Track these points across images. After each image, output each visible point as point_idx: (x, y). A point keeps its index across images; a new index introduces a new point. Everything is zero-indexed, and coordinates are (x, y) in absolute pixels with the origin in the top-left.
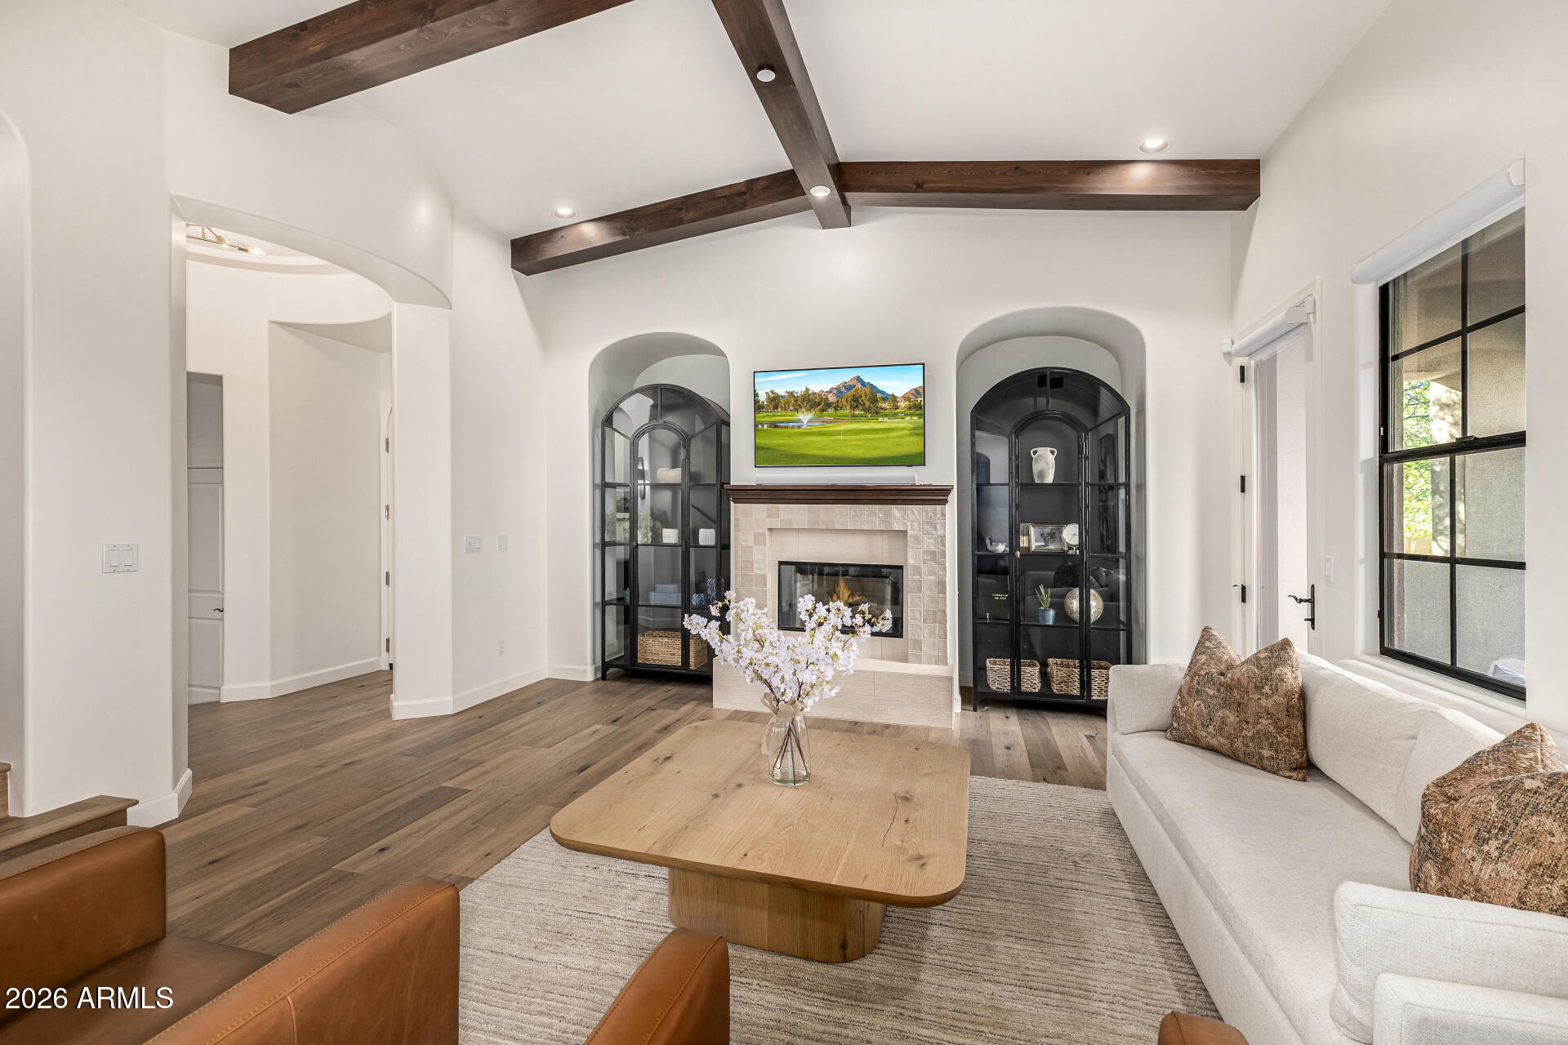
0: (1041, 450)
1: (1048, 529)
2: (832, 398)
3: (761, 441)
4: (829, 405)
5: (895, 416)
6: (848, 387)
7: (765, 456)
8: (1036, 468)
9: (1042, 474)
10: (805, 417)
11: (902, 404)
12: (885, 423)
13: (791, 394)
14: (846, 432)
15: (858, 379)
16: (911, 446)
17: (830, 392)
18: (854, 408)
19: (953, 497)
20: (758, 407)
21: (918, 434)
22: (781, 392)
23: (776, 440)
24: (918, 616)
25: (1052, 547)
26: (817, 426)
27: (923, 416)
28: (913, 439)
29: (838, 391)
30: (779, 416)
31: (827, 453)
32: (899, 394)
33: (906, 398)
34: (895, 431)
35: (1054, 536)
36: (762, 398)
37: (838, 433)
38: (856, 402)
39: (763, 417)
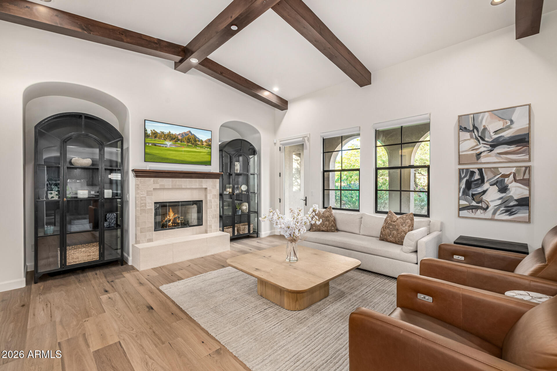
2: (180, 137)
3: (148, 151)
4: (178, 140)
5: (202, 147)
6: (186, 134)
7: (148, 157)
10: (168, 143)
11: (205, 144)
12: (198, 149)
13: (163, 133)
14: (185, 151)
15: (190, 132)
16: (206, 158)
17: (179, 135)
18: (188, 142)
19: (218, 176)
20: (146, 136)
21: (209, 155)
22: (158, 131)
23: (154, 151)
24: (211, 217)
25: (237, 192)
26: (173, 147)
27: (211, 149)
28: (208, 156)
29: (182, 135)
30: (157, 141)
31: (177, 158)
32: (204, 140)
33: (206, 142)
34: (201, 153)
36: (149, 132)
37: (182, 151)
38: (189, 140)
39: (148, 140)
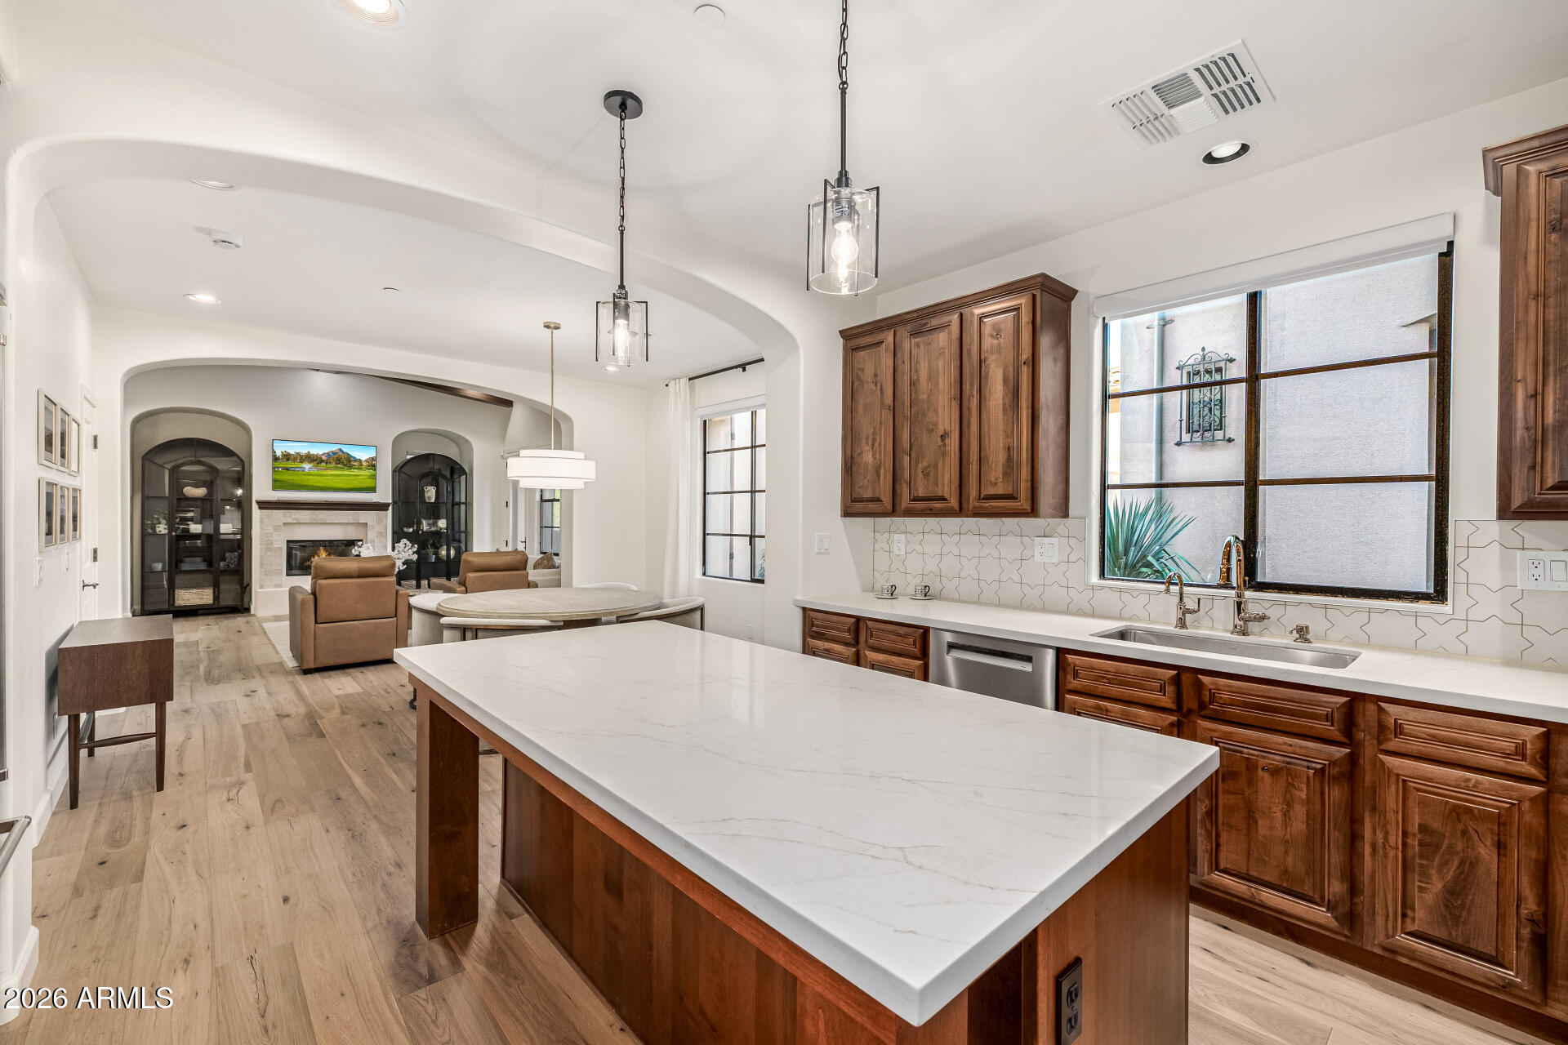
0: (429, 488)
1: (431, 521)
2: (324, 458)
3: (278, 477)
4: (322, 461)
5: (361, 469)
6: (334, 453)
7: (277, 485)
8: (427, 495)
9: (429, 498)
10: (307, 466)
11: (365, 464)
12: (355, 472)
13: (298, 454)
14: (331, 475)
15: (340, 450)
16: (369, 483)
17: (323, 454)
18: (337, 464)
19: (390, 508)
20: (276, 459)
21: (373, 478)
22: (292, 452)
23: (287, 477)
25: (433, 529)
26: (315, 471)
27: (375, 470)
28: (371, 480)
29: (328, 454)
30: (289, 464)
31: (319, 485)
32: (363, 459)
33: (366, 461)
34: (361, 476)
35: (435, 524)
36: (279, 454)
37: (327, 475)
38: (338, 461)
39: (278, 464)
